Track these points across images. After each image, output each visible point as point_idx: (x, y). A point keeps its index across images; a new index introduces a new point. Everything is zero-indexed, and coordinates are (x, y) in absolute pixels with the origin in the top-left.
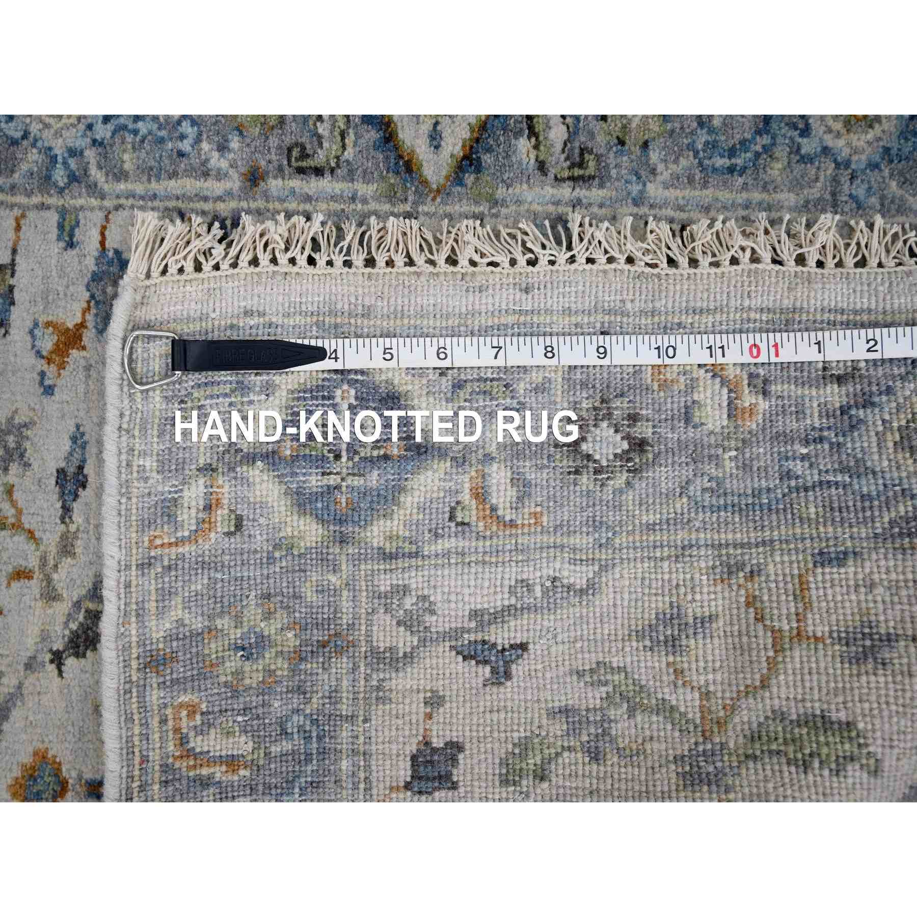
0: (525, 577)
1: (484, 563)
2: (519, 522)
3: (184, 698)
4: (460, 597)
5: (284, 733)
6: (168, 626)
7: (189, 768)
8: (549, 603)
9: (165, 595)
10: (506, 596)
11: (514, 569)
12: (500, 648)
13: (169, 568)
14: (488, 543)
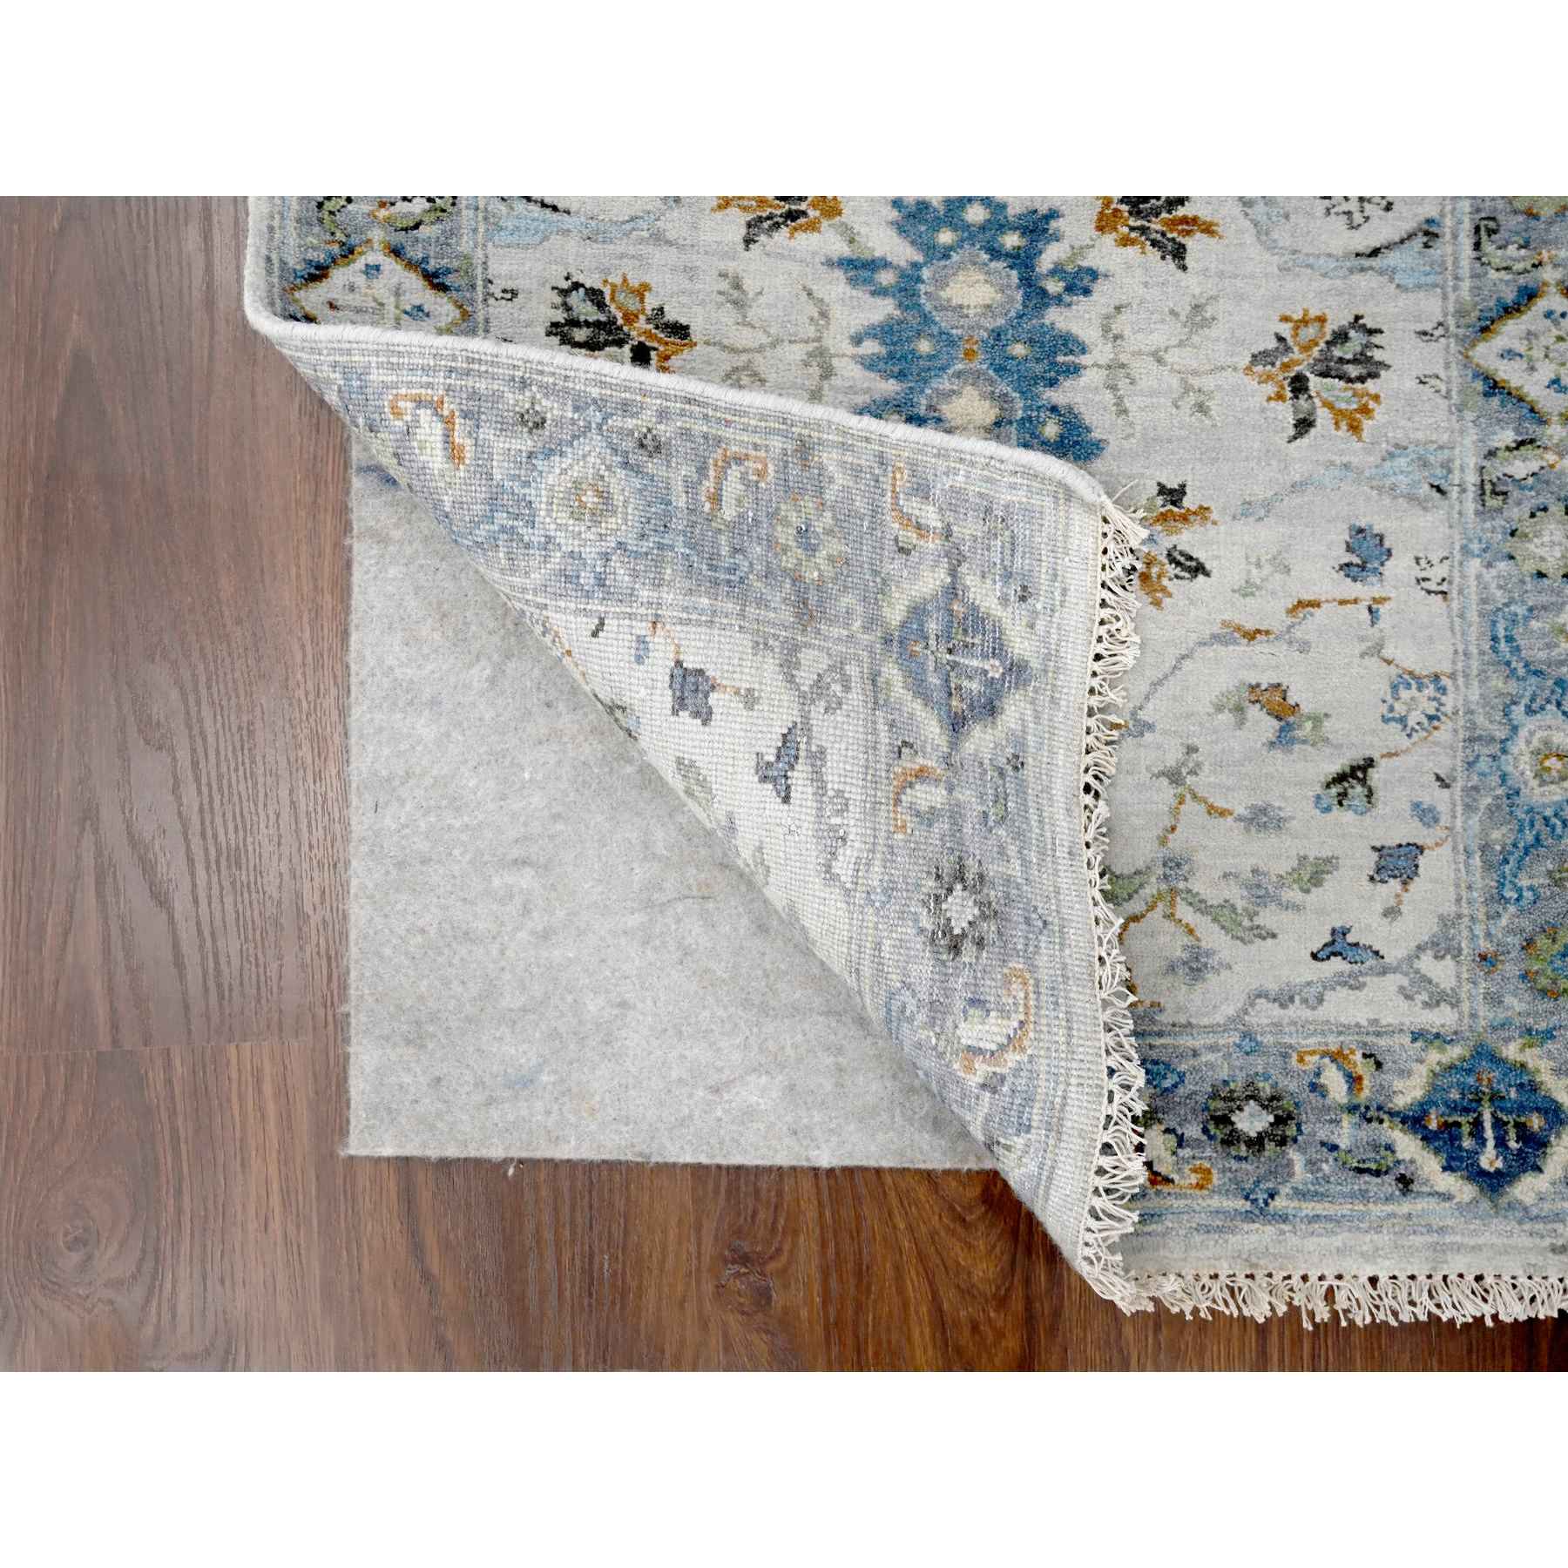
0: (851, 808)
1: (867, 768)
2: (899, 809)
3: (771, 468)
4: (838, 739)
5: (736, 551)
6: (831, 468)
7: (716, 461)
8: (823, 831)
9: (856, 472)
10: (836, 787)
11: (859, 797)
12: (789, 774)
13: (877, 481)
14: (883, 774)
